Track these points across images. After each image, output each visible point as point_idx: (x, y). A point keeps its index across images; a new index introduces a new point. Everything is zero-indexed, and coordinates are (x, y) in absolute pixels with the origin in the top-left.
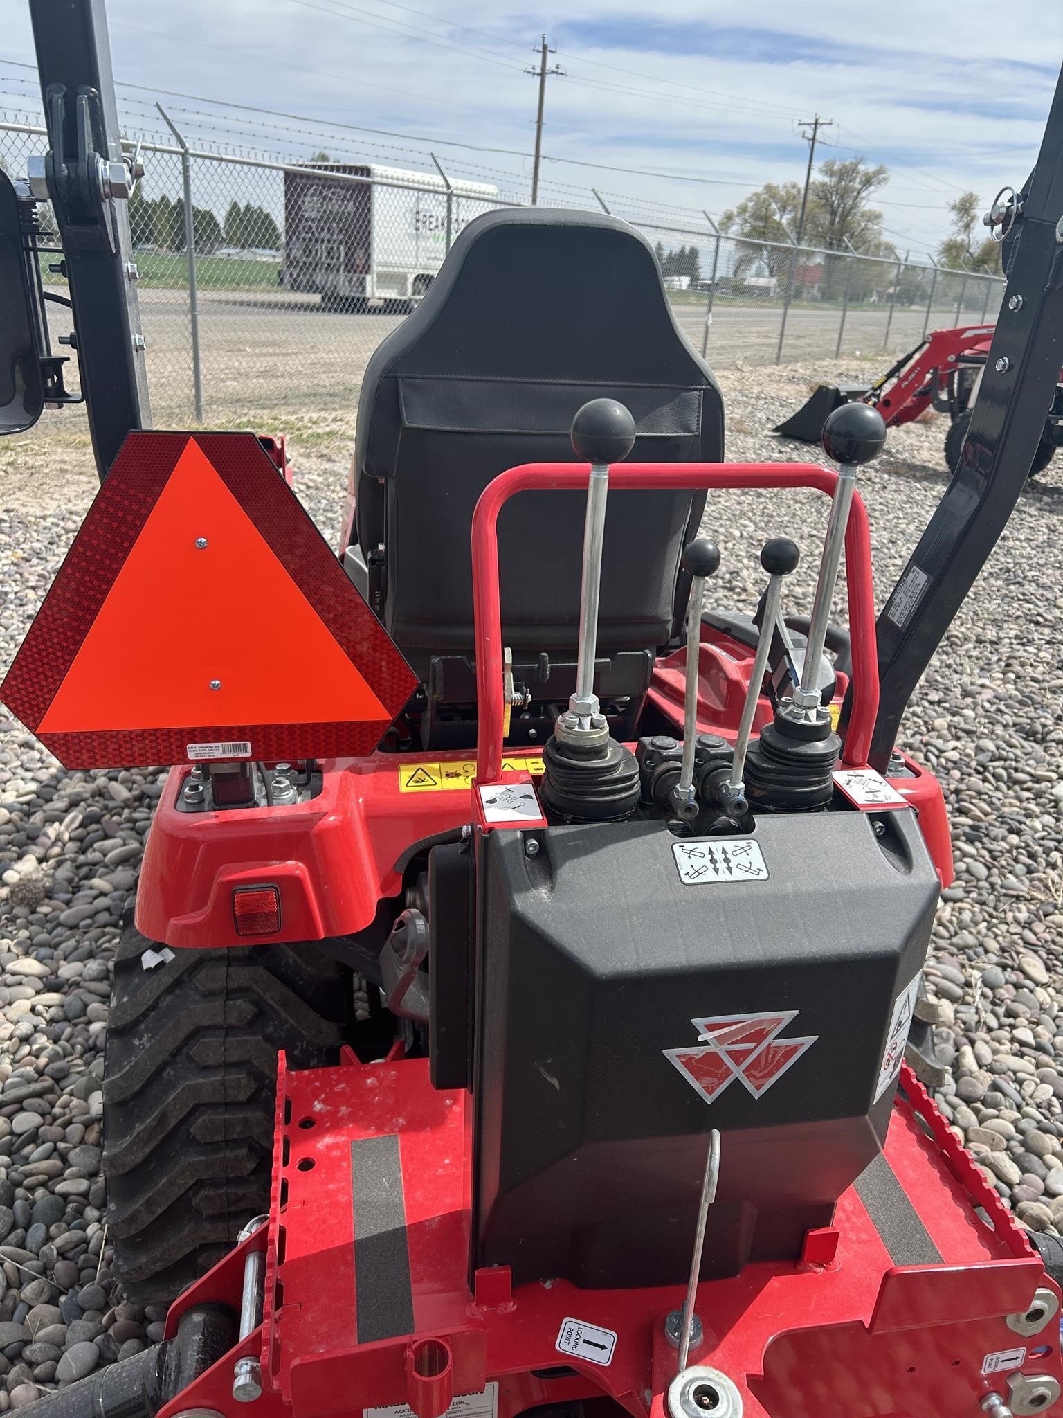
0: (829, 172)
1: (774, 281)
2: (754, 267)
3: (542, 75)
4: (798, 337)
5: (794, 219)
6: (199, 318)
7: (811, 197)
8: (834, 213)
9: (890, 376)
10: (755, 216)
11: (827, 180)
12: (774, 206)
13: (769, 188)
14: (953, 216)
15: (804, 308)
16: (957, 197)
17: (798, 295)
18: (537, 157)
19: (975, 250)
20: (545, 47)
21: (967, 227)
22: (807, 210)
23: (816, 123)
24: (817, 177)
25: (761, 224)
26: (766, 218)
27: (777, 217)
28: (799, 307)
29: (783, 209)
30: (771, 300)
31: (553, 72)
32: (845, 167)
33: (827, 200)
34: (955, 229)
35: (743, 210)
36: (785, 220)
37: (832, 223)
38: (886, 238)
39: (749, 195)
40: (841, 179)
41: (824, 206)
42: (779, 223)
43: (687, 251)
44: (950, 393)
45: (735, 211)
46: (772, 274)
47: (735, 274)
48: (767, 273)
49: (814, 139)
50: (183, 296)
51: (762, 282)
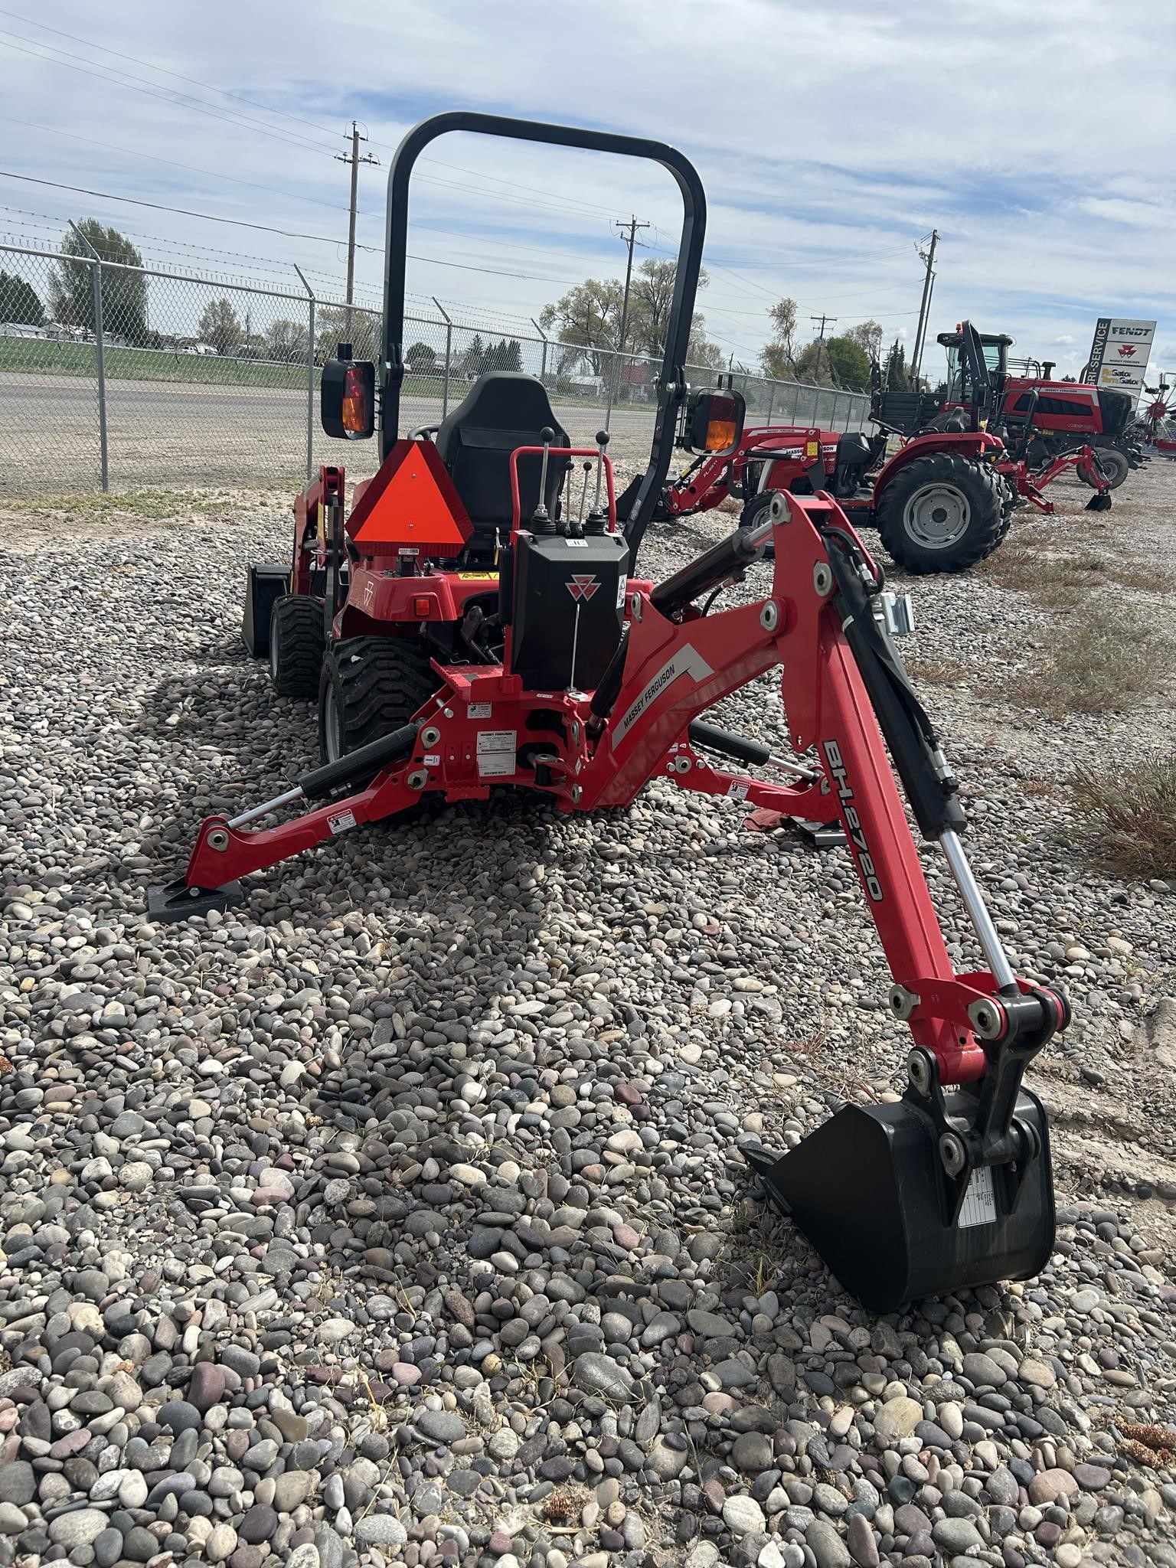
0: (650, 271)
1: (599, 380)
2: (578, 365)
3: (354, 162)
4: (623, 437)
5: (617, 317)
6: (107, 404)
7: (632, 296)
8: (656, 313)
9: (693, 467)
10: (578, 312)
11: (648, 279)
12: (596, 302)
13: (590, 284)
14: (774, 321)
15: (631, 409)
16: (775, 303)
17: (624, 395)
18: (352, 245)
19: (796, 356)
20: (356, 134)
21: (787, 332)
22: (629, 308)
23: (634, 224)
24: (638, 276)
25: (584, 320)
26: (589, 314)
27: (600, 314)
28: (625, 408)
29: (606, 306)
30: (596, 400)
31: (365, 160)
32: (665, 267)
33: (648, 299)
34: (775, 334)
35: (565, 305)
36: (608, 317)
37: (656, 322)
38: (709, 340)
39: (571, 288)
40: (661, 280)
41: (646, 305)
42: (602, 322)
43: (508, 344)
44: (744, 483)
45: (557, 305)
46: (596, 374)
47: (559, 372)
48: (592, 372)
49: (632, 240)
50: (92, 383)
51: (588, 380)
